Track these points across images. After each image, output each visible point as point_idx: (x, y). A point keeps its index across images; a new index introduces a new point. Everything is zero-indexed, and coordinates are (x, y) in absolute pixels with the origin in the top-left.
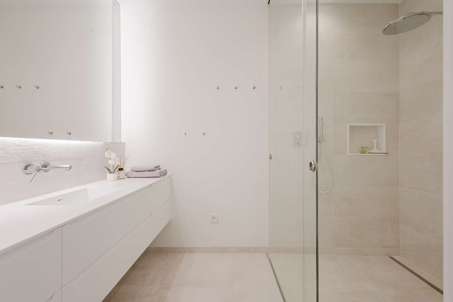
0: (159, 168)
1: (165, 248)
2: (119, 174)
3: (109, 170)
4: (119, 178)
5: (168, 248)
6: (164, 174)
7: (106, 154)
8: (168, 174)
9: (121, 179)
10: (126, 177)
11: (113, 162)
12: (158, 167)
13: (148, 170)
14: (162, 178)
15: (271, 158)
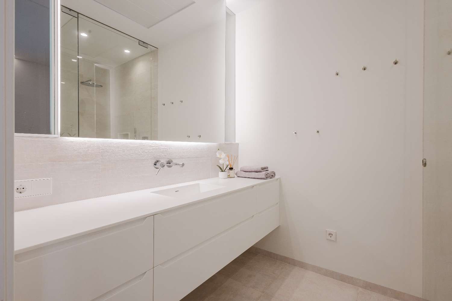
0: (267, 169)
1: (274, 254)
2: (229, 173)
3: (221, 168)
4: (229, 177)
5: (277, 255)
6: (273, 175)
7: (217, 154)
8: (276, 177)
9: (232, 177)
10: (235, 176)
11: (224, 161)
12: (265, 169)
13: (255, 171)
14: (269, 180)
15: (425, 165)
